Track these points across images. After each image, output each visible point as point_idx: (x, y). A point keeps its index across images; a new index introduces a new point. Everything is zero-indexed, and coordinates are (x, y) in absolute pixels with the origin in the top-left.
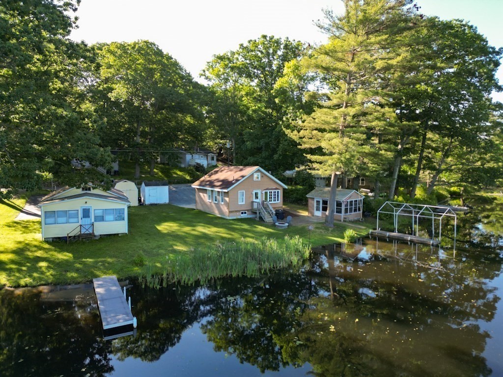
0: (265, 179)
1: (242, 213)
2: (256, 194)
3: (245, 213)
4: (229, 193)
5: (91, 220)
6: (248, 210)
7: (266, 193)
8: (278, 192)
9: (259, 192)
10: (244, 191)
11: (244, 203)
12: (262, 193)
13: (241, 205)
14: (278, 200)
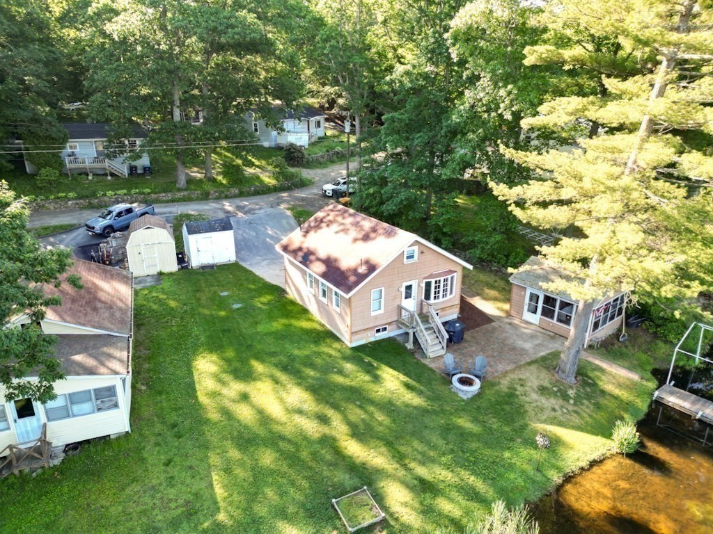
0: (428, 256)
1: (378, 331)
2: (409, 288)
3: (385, 329)
4: (353, 300)
5: (39, 420)
6: (389, 324)
7: (428, 285)
8: (452, 278)
9: (414, 283)
10: (383, 289)
11: (382, 311)
12: (419, 285)
13: (376, 317)
14: (451, 293)
